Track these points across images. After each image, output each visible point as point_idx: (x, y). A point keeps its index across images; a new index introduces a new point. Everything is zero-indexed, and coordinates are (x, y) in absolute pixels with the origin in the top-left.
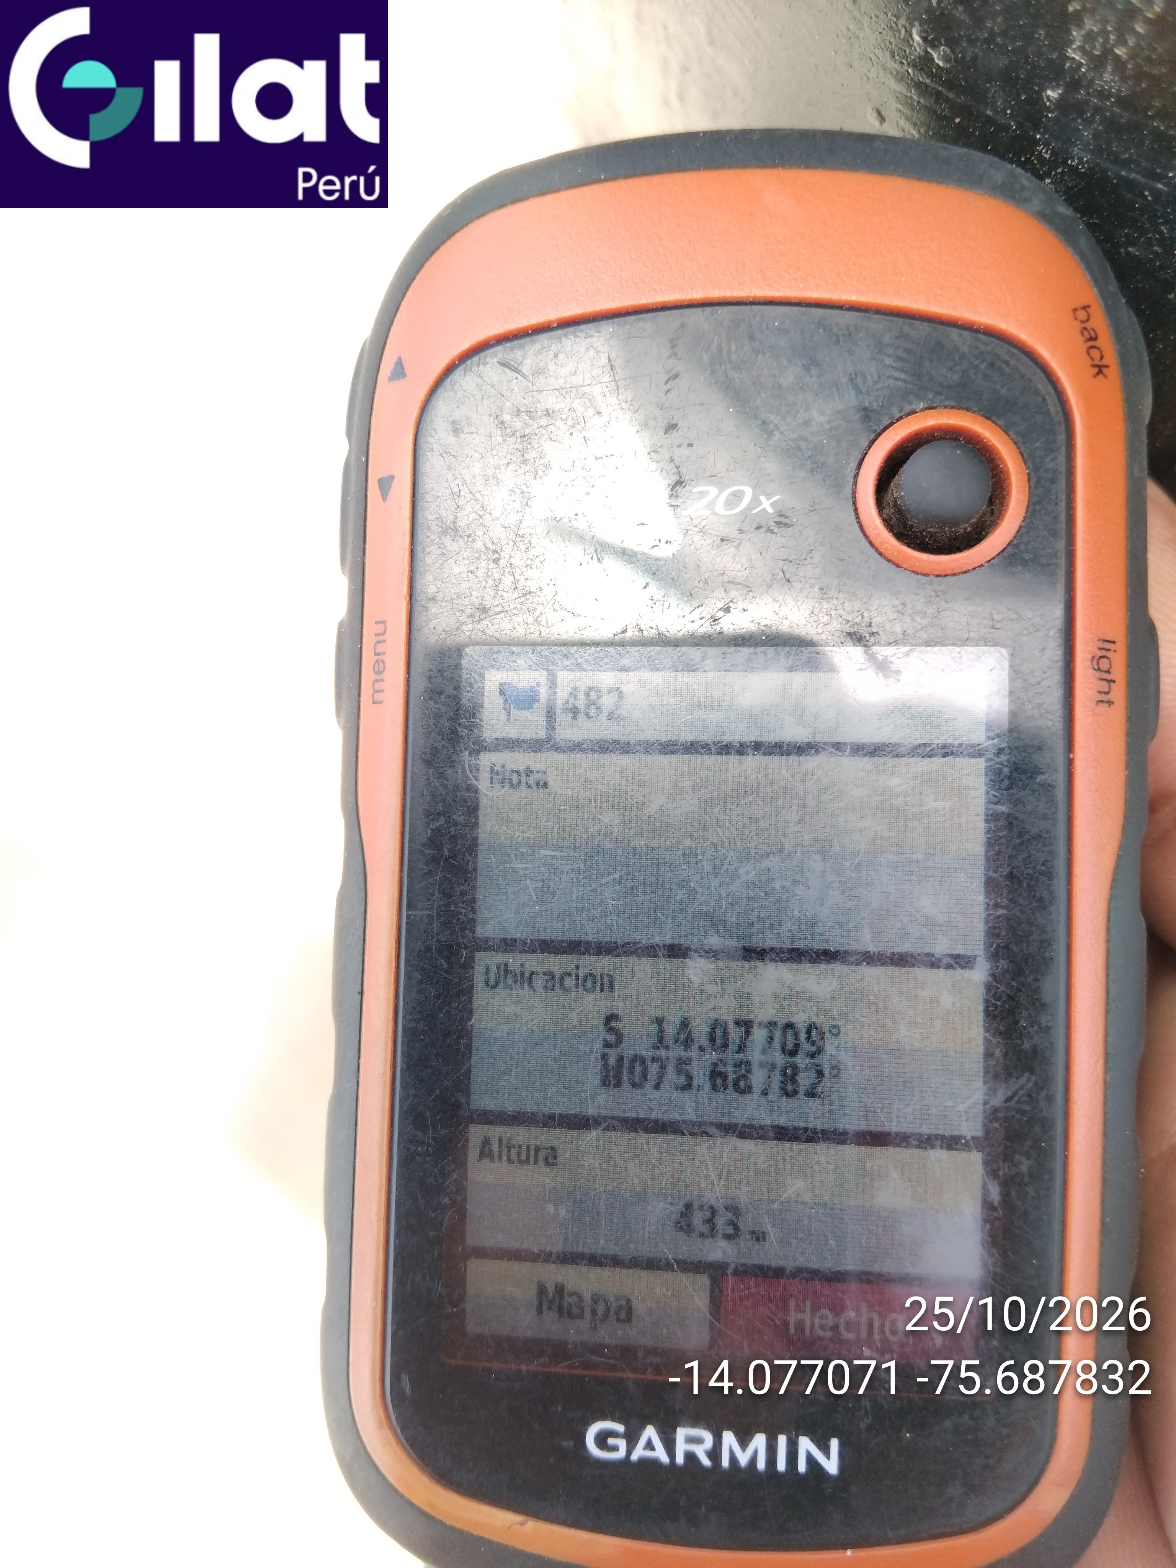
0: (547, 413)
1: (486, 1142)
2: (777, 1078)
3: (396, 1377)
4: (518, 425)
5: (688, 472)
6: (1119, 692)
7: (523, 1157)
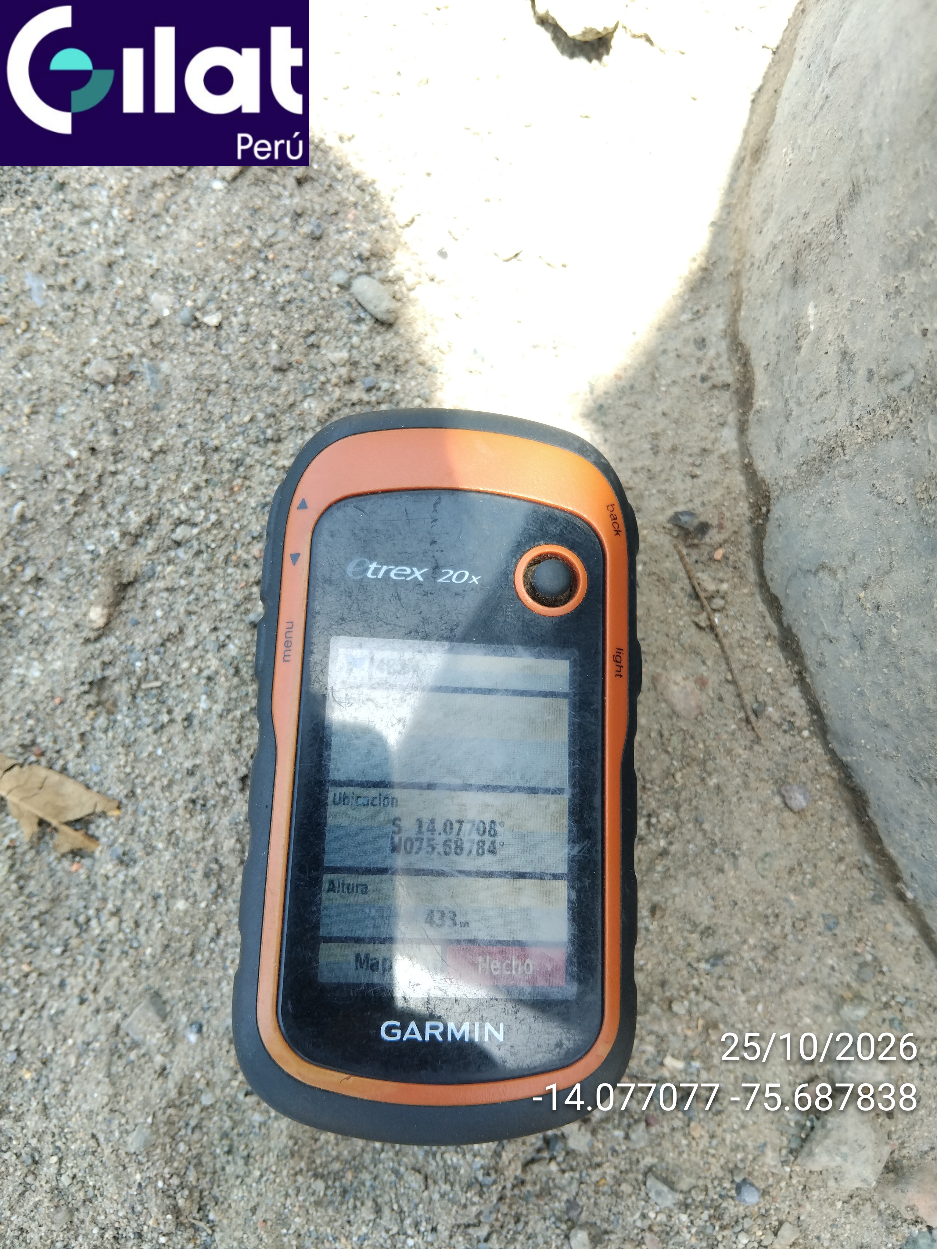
0: (376, 531)
1: (332, 882)
2: (475, 848)
3: (284, 1002)
4: (362, 535)
5: (441, 563)
6: (625, 671)
7: (350, 889)
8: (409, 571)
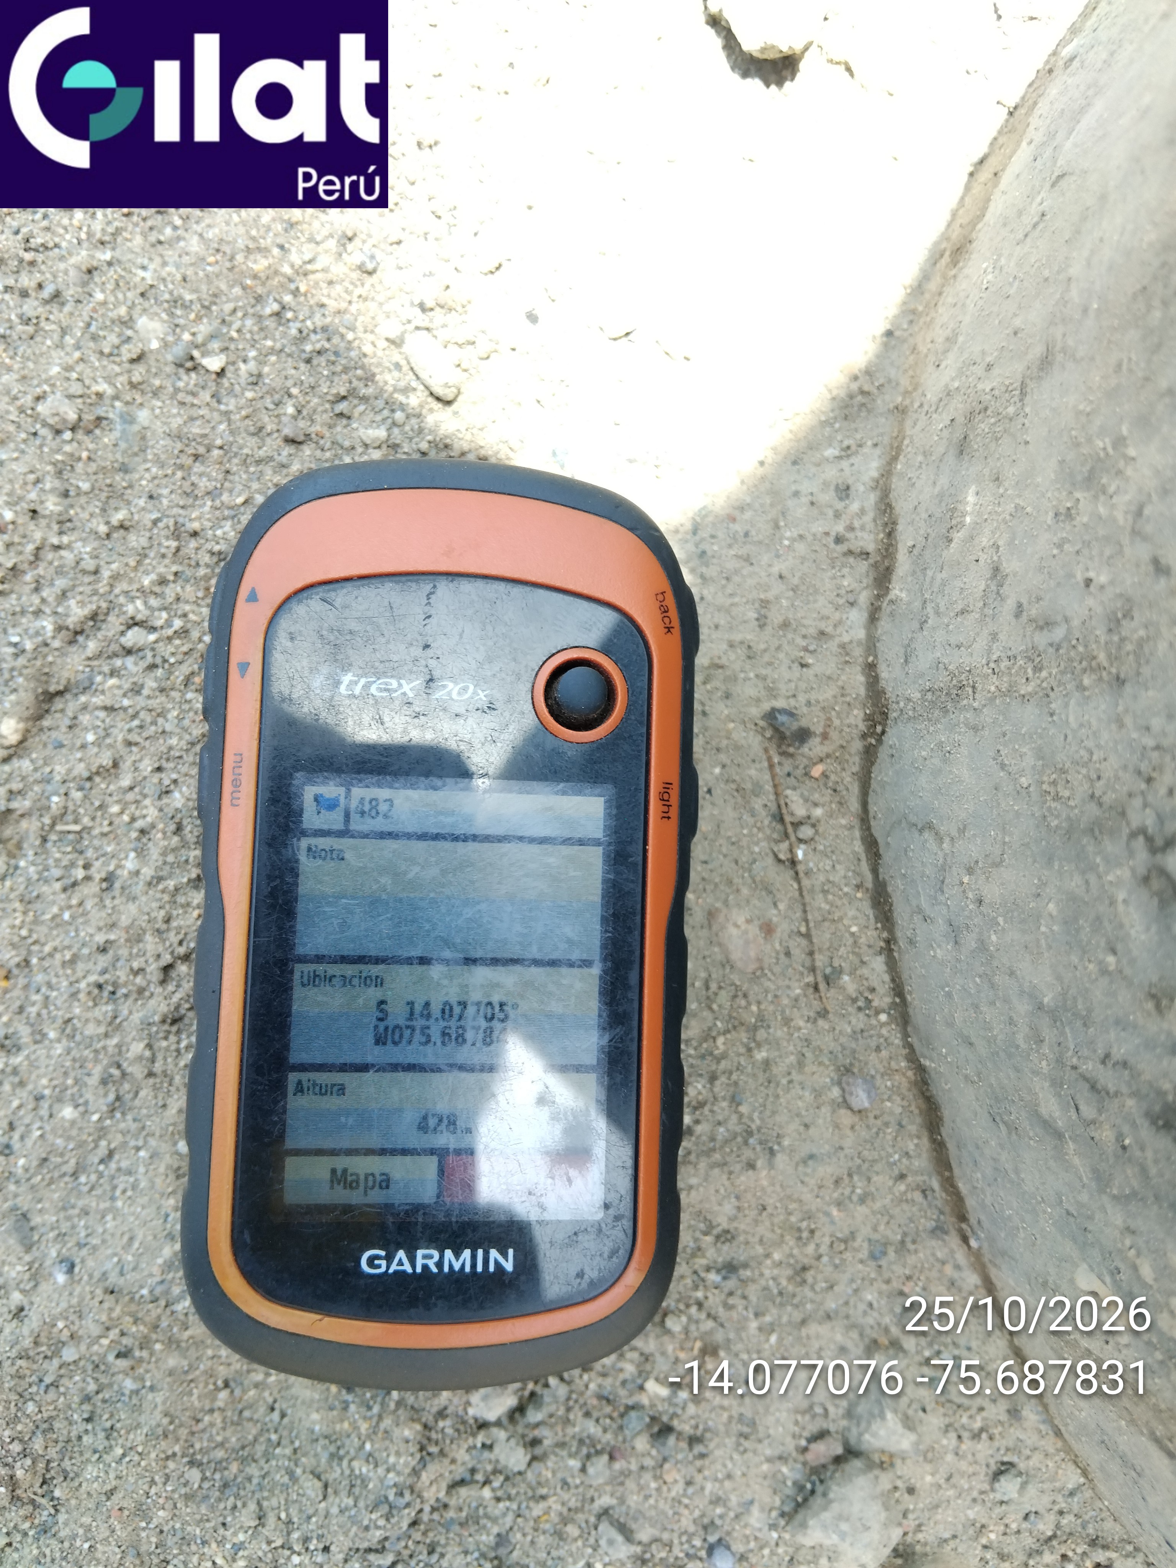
0: (351, 632)
1: (300, 1083)
2: (481, 1035)
3: (240, 1233)
5: (436, 674)
6: (674, 812)
7: (323, 1091)
8: (394, 683)
